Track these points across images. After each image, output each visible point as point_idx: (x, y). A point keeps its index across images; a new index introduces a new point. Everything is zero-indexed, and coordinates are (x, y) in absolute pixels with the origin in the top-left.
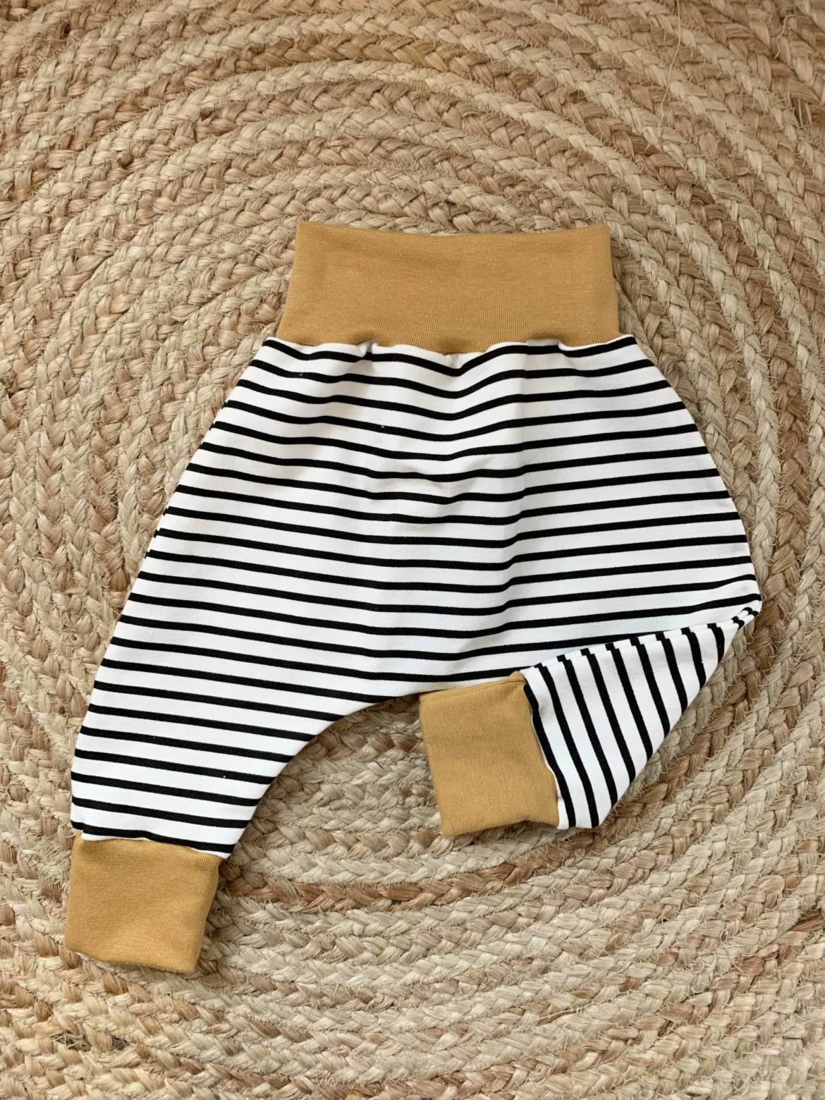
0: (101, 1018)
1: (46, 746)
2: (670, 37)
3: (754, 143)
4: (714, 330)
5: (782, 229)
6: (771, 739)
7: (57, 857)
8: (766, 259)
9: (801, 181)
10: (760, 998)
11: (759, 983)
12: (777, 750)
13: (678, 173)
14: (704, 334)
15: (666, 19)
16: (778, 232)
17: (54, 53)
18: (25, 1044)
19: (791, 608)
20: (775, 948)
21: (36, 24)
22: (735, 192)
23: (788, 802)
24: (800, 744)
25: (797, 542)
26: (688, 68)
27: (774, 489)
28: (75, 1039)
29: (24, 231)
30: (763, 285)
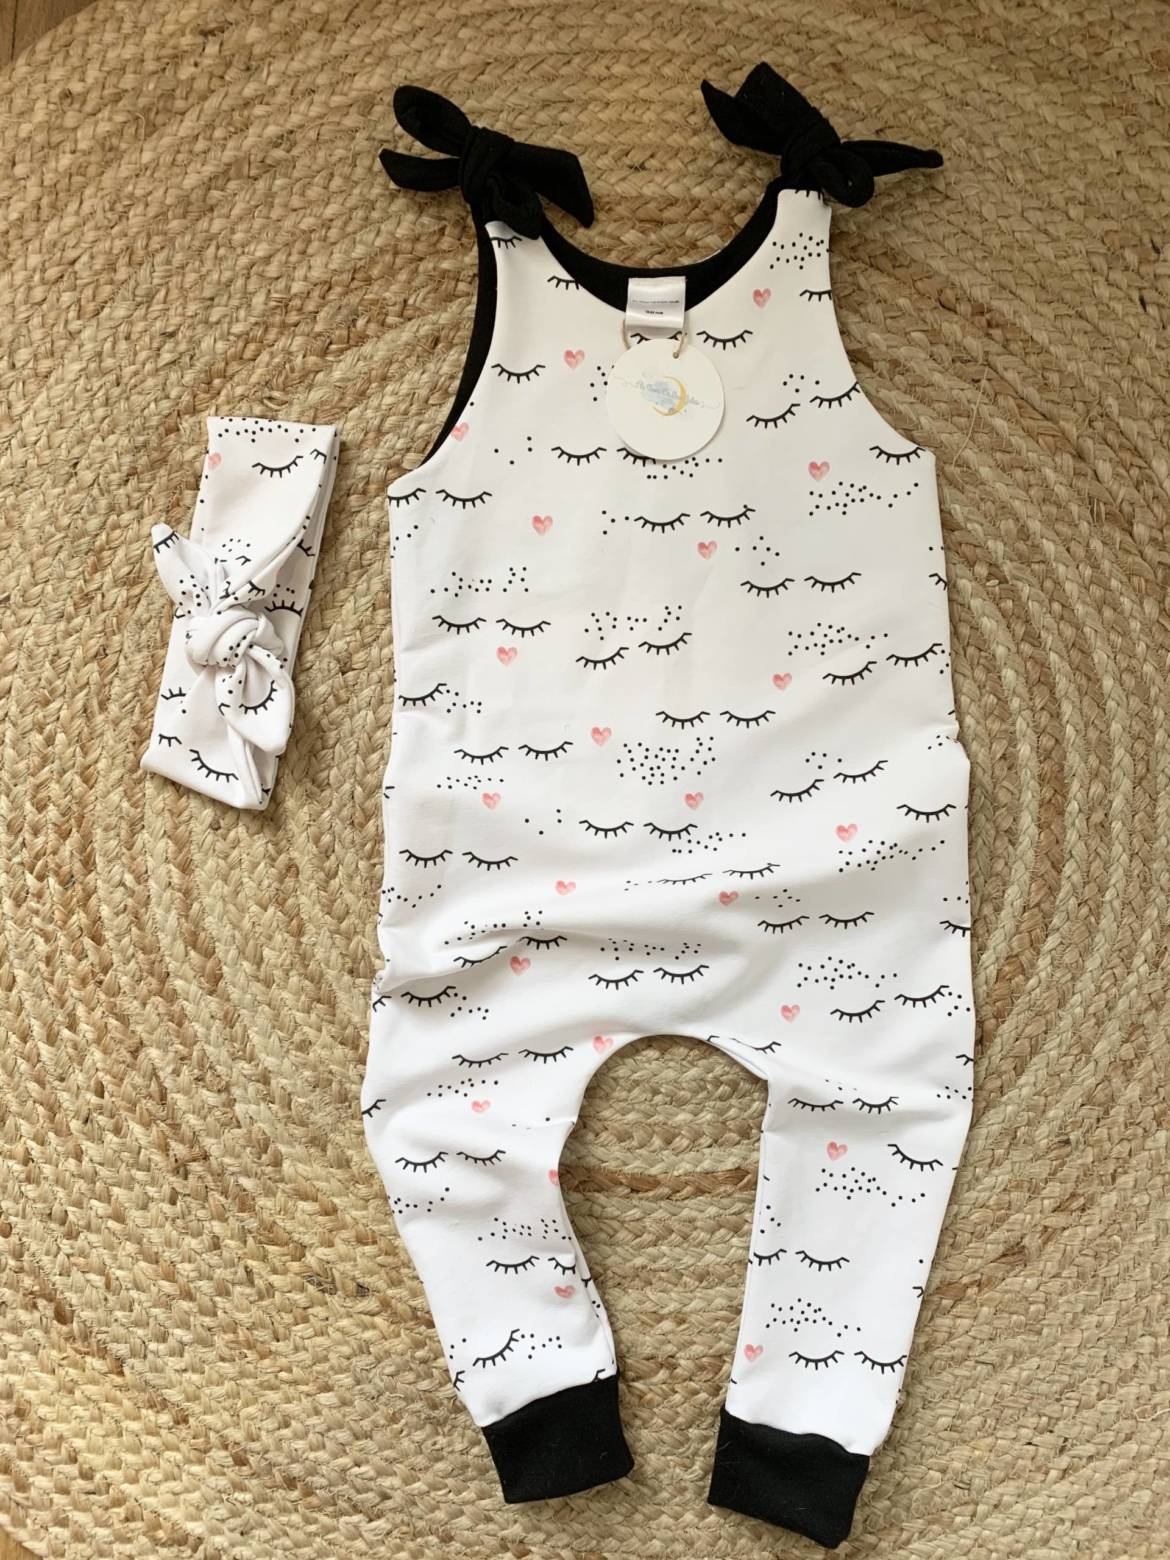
0: (348, 1266)
1: (332, 1004)
2: (987, 425)
3: (1050, 534)
4: (992, 699)
5: (1067, 614)
6: (998, 1083)
7: (328, 1109)
8: (1049, 639)
9: (1088, 572)
10: (959, 1321)
11: (960, 1308)
12: (1002, 1094)
13: (978, 550)
14: (983, 702)
15: (985, 408)
16: (1062, 618)
17: (421, 362)
18: (276, 1279)
19: (1033, 965)
20: (978, 1276)
21: (406, 334)
22: (1027, 574)
23: (1007, 1144)
24: (1025, 1091)
25: (1045, 906)
26: (998, 455)
27: (1030, 854)
28: (323, 1281)
29: (372, 523)
30: (1042, 665)
